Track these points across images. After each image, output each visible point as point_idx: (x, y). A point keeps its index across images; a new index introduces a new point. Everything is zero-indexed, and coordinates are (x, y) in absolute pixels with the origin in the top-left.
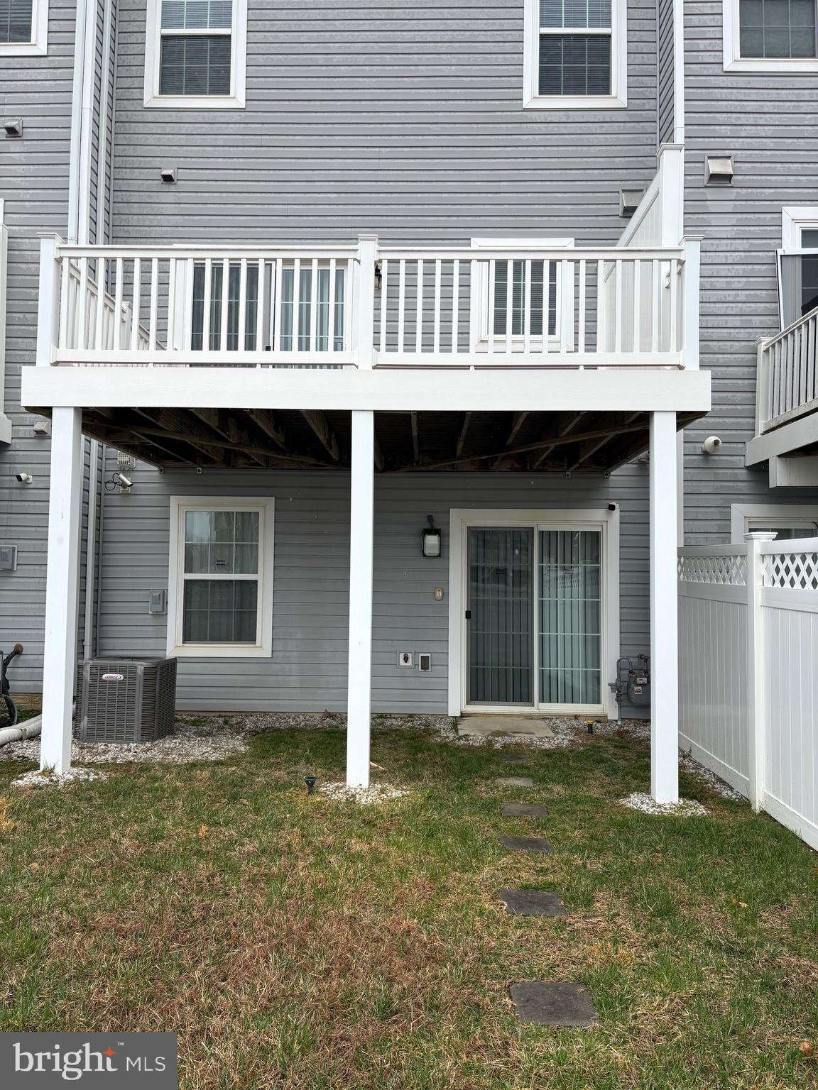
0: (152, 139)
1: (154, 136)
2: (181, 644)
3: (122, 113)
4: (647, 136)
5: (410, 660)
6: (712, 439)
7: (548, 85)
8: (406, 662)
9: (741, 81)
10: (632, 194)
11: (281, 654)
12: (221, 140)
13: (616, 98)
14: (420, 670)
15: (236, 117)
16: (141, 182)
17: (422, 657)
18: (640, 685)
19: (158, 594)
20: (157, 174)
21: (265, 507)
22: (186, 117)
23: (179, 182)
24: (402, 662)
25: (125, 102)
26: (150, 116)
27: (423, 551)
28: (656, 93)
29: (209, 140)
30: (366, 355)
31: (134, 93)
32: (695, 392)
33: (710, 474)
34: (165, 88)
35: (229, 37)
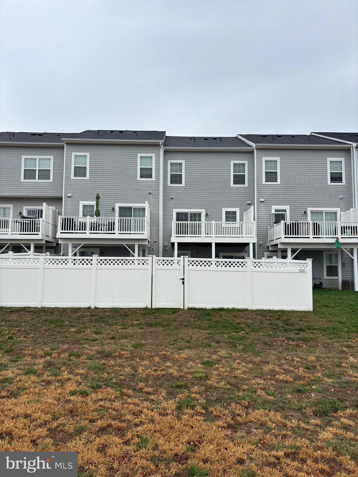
1: (169, 191)
3: (164, 187)
4: (251, 191)
6: (261, 243)
7: (235, 183)
9: (265, 186)
10: (249, 201)
13: (246, 185)
15: (183, 188)
16: (167, 198)
20: (170, 197)
21: (189, 253)
22: (175, 188)
23: (174, 198)
26: (169, 188)
28: (252, 184)
29: (179, 192)
30: (213, 235)
31: (166, 184)
32: (255, 240)
33: (261, 248)
34: (171, 183)
35: (182, 174)
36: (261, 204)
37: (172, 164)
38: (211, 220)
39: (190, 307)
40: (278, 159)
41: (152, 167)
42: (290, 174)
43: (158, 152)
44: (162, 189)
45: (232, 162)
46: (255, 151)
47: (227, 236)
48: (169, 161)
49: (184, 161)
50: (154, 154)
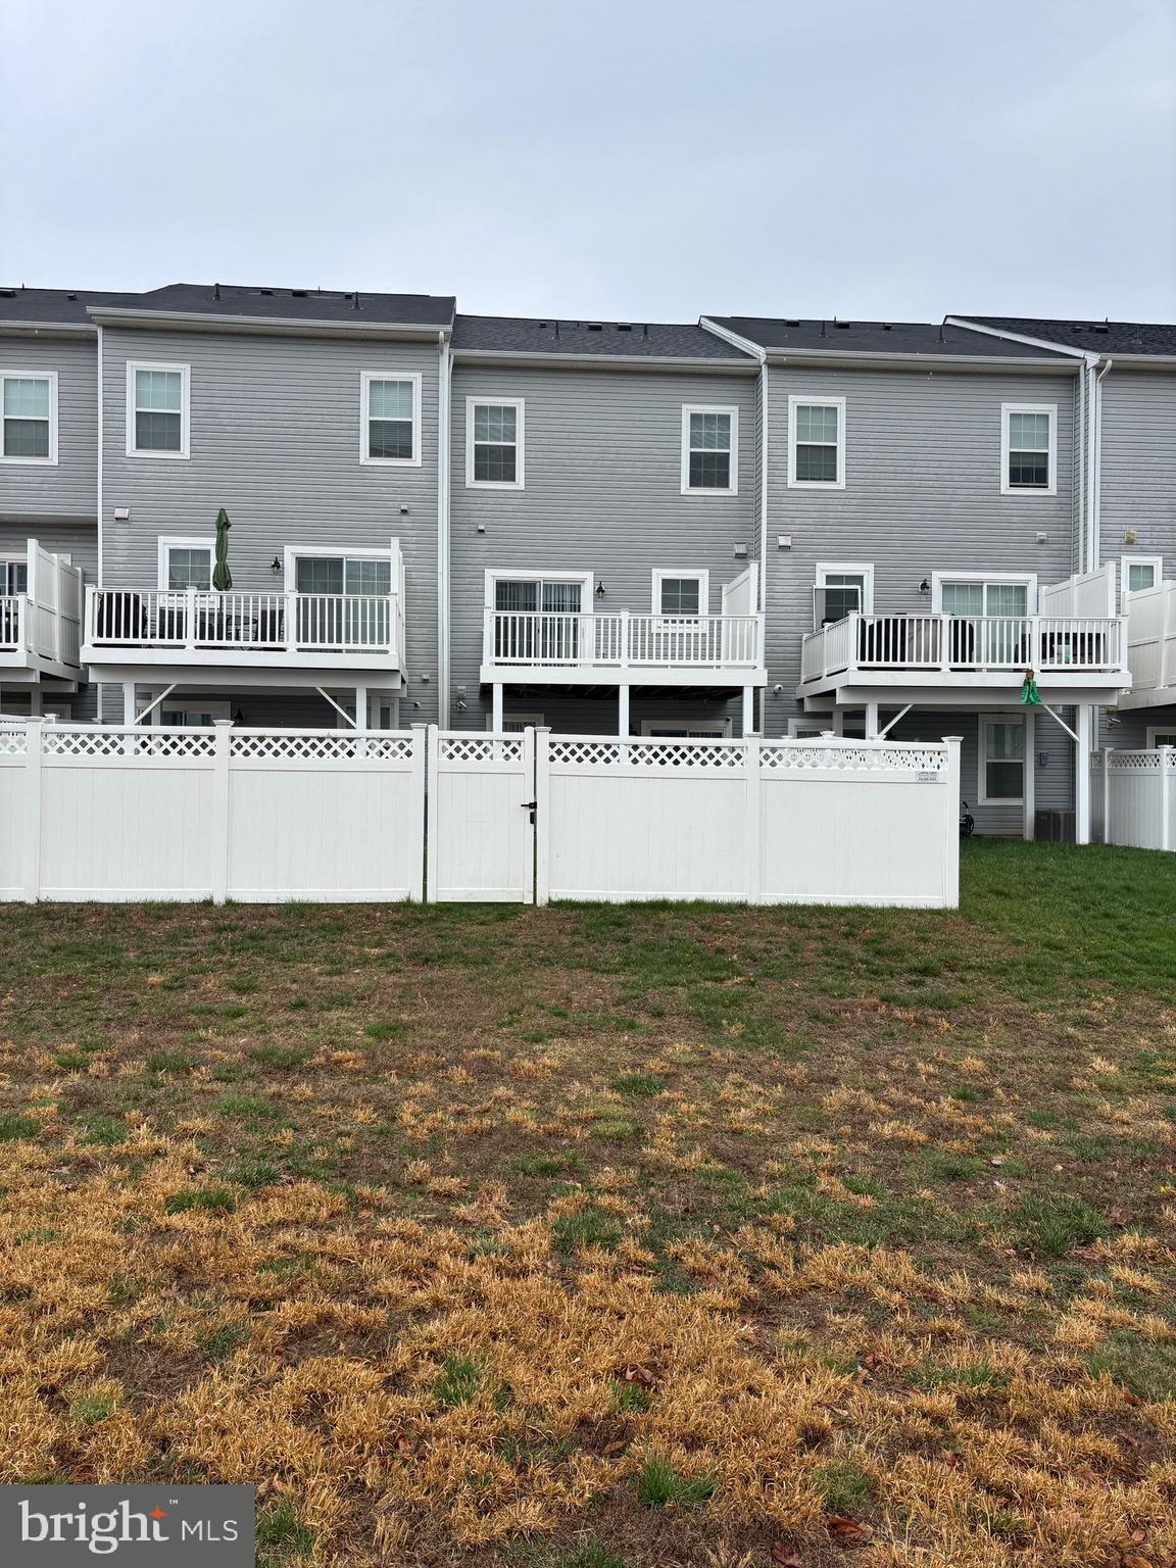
0: (471, 506)
4: (750, 511)
6: (778, 686)
7: (695, 482)
9: (796, 493)
10: (740, 545)
12: (510, 508)
13: (732, 490)
15: (519, 495)
16: (465, 531)
20: (475, 528)
21: (539, 719)
22: (489, 494)
23: (486, 532)
25: (458, 484)
26: (470, 493)
28: (753, 488)
30: (624, 661)
31: (459, 479)
32: (761, 679)
33: (778, 703)
34: (479, 476)
35: (514, 447)
36: (780, 554)
37: (479, 410)
38: (617, 609)
39: (555, 899)
40: (839, 402)
41: (410, 420)
42: (879, 455)
43: (433, 366)
44: (446, 497)
45: (687, 410)
46: (765, 371)
47: (669, 662)
48: (469, 398)
49: (522, 401)
50: (419, 375)
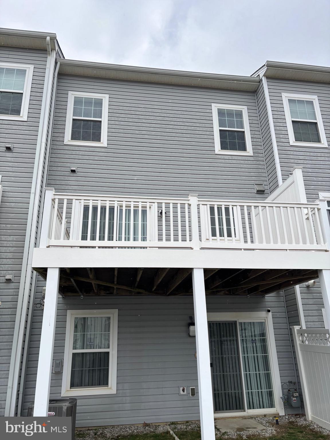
0: (67, 156)
1: (68, 155)
2: (69, 389)
3: (54, 146)
4: (261, 166)
5: (185, 391)
7: (224, 147)
8: (184, 392)
9: (295, 149)
10: (259, 185)
11: (121, 391)
12: (96, 158)
13: (249, 152)
14: (191, 396)
15: (103, 150)
16: (61, 172)
17: (191, 389)
18: (295, 397)
19: (59, 362)
20: (69, 169)
21: (113, 314)
22: (82, 149)
23: (78, 173)
24: (182, 392)
25: (56, 142)
26: (67, 148)
27: (189, 334)
28: (263, 152)
29: (92, 158)
31: (60, 139)
34: (73, 138)
35: (101, 122)
40: (314, 98)
41: (22, 91)
43: (42, 63)
44: (43, 141)
46: (264, 81)
48: (70, 93)
49: (107, 96)
50: (32, 67)
